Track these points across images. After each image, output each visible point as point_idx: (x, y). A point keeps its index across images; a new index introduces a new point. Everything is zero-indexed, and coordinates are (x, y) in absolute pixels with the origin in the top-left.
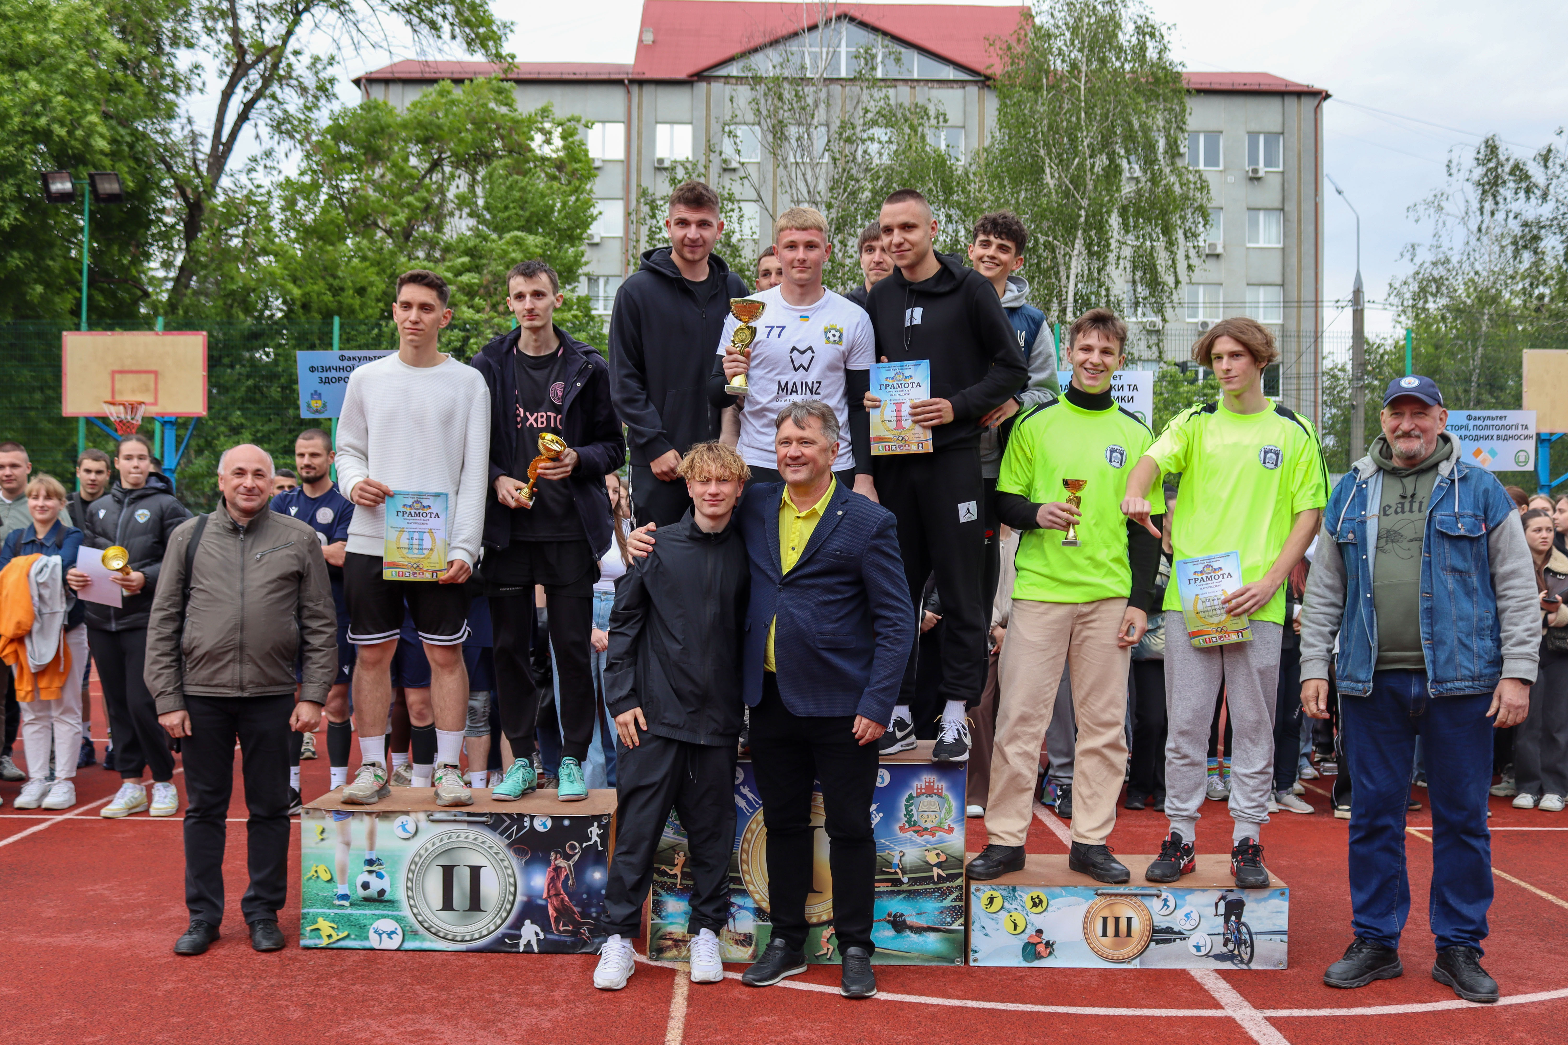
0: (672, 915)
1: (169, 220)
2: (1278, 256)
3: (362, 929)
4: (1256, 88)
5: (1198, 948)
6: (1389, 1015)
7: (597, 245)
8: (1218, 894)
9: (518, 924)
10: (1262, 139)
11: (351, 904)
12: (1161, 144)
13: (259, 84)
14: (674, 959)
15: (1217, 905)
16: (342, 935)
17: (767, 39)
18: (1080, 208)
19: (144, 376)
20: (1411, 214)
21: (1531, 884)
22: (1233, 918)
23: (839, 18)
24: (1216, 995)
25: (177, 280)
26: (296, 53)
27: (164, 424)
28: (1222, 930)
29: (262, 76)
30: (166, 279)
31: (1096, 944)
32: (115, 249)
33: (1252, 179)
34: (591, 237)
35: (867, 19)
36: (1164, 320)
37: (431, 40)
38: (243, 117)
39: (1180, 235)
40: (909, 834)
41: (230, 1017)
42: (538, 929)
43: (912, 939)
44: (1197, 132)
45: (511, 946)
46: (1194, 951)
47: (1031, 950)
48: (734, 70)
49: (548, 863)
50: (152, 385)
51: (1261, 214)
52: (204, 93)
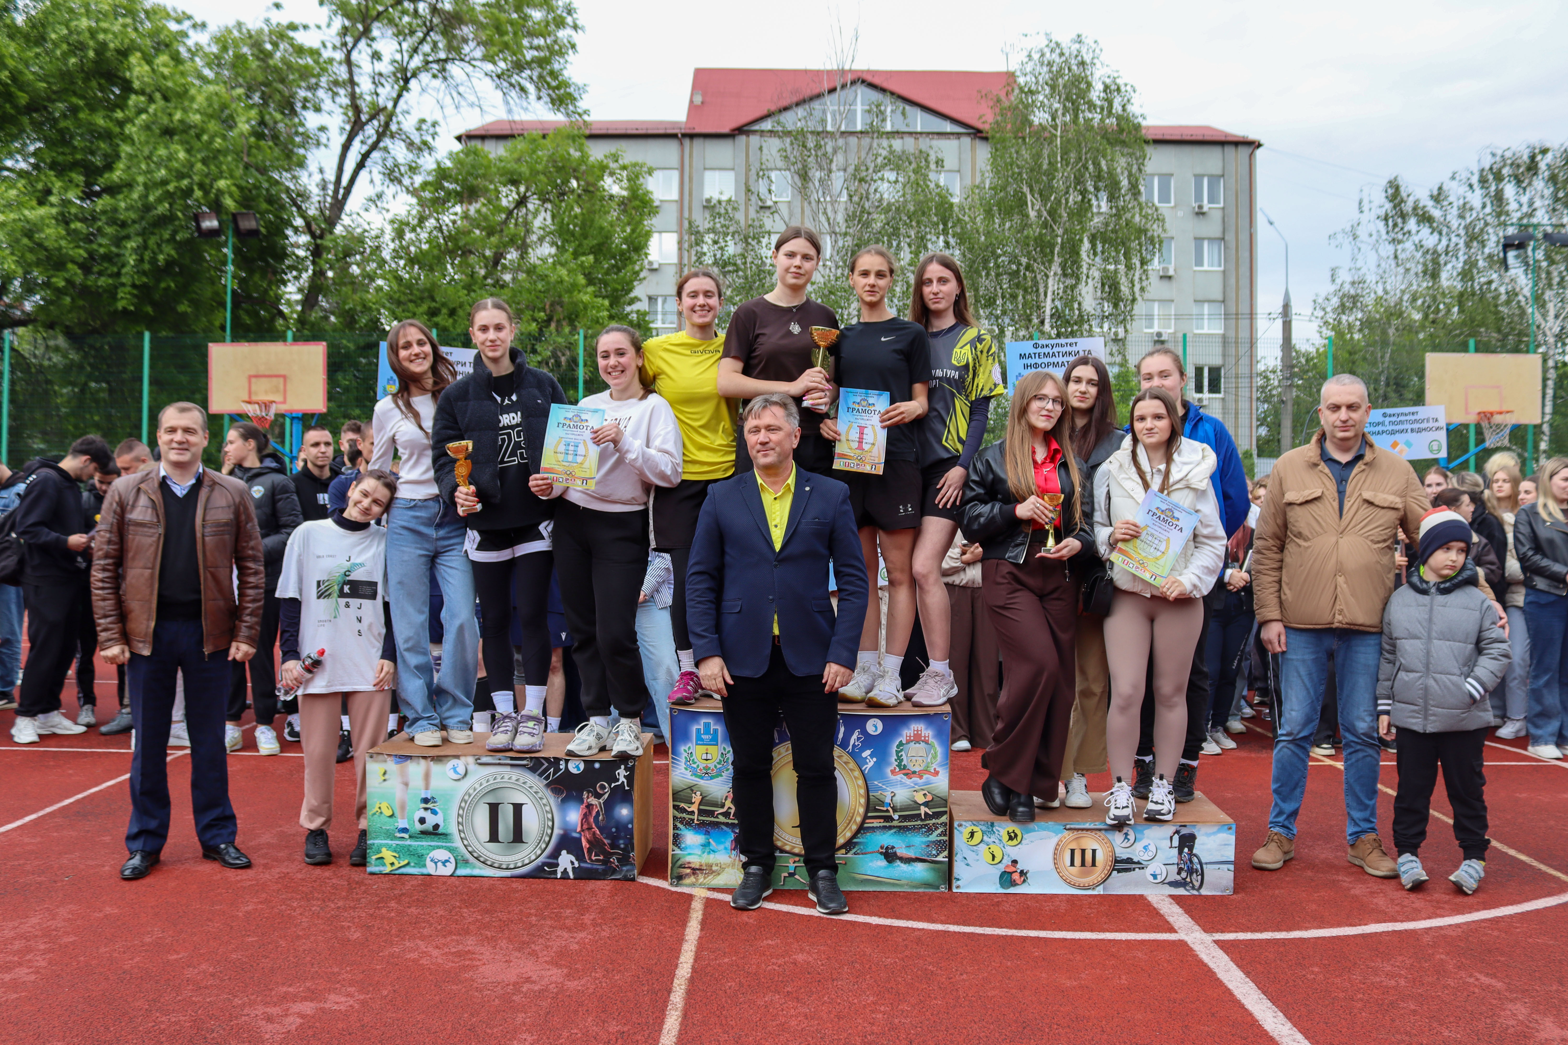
0: (691, 847)
1: (300, 252)
2: (1220, 276)
3: (420, 858)
4: (1201, 138)
5: (1155, 876)
6: (1324, 938)
7: (655, 270)
8: (1172, 829)
9: (555, 854)
10: (1205, 180)
11: (410, 837)
12: (1125, 183)
13: (375, 138)
14: (693, 885)
15: (1171, 838)
16: (403, 863)
17: (795, 99)
18: (1057, 236)
19: (275, 380)
20: (1332, 241)
22: (1186, 850)
23: (853, 81)
24: (1171, 919)
25: (305, 302)
26: (405, 115)
27: (292, 418)
28: (1176, 861)
29: (376, 131)
31: (1065, 873)
32: (257, 276)
33: (1198, 214)
34: (651, 263)
35: (876, 81)
37: (519, 100)
38: (361, 165)
40: (900, 777)
41: (298, 937)
42: (573, 859)
43: (901, 869)
44: (1153, 175)
45: (551, 873)
46: (1151, 879)
47: (1007, 878)
48: (767, 125)
49: (581, 801)
50: (281, 387)
51: (1206, 243)
52: (328, 147)
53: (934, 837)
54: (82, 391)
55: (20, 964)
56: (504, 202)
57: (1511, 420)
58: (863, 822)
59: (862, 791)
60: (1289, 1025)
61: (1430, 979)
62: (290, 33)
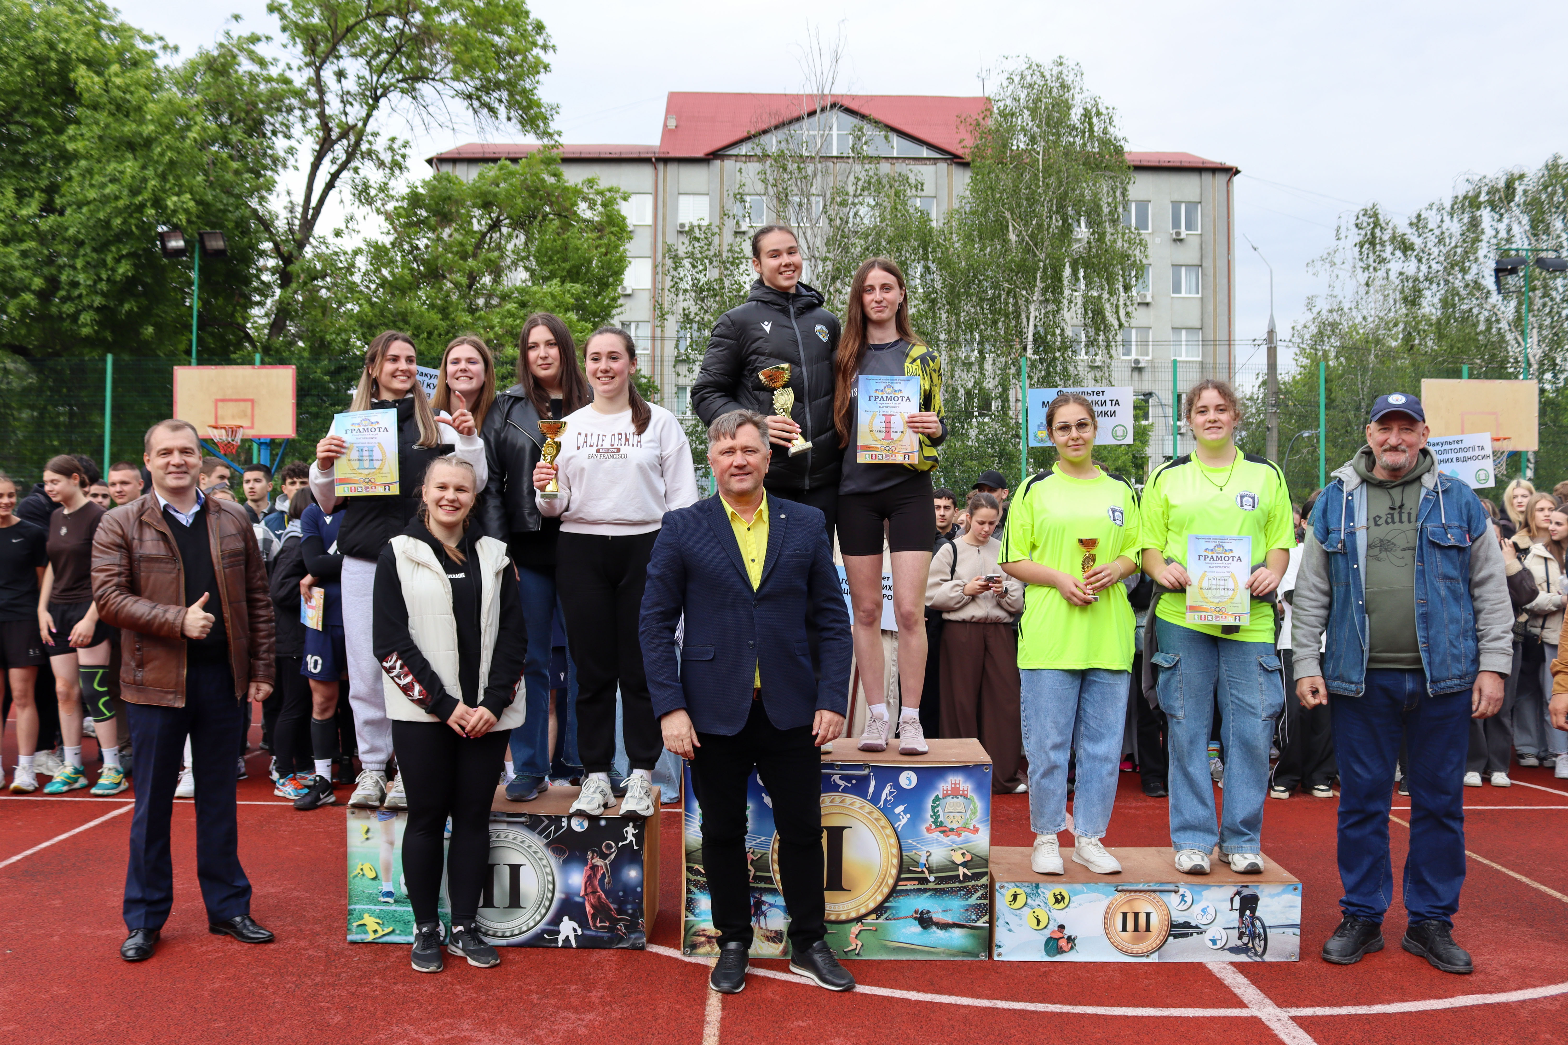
2: (1199, 303)
3: (405, 925)
4: (1178, 164)
5: (1214, 942)
7: (629, 296)
8: (1233, 890)
10: (1183, 207)
11: (396, 901)
13: (344, 158)
14: (708, 955)
15: (1232, 900)
16: (387, 931)
17: (773, 122)
18: (1039, 261)
19: (242, 404)
20: (1310, 269)
21: (1503, 865)
22: (1248, 912)
23: (833, 106)
24: (1238, 992)
25: (273, 325)
26: (375, 134)
27: (260, 444)
28: (1237, 924)
29: (346, 151)
31: (1117, 939)
33: (1175, 240)
34: (624, 289)
35: (854, 106)
37: (490, 120)
38: (330, 185)
40: (937, 835)
41: (271, 1022)
42: (576, 926)
43: (937, 935)
44: (1130, 202)
45: (550, 941)
46: (1210, 944)
47: (1053, 945)
48: (744, 149)
49: (585, 862)
50: (249, 411)
51: (1183, 270)
52: (296, 168)
53: (973, 900)
54: (42, 415)
56: (476, 227)
58: (896, 884)
59: (895, 851)
62: (252, 46)
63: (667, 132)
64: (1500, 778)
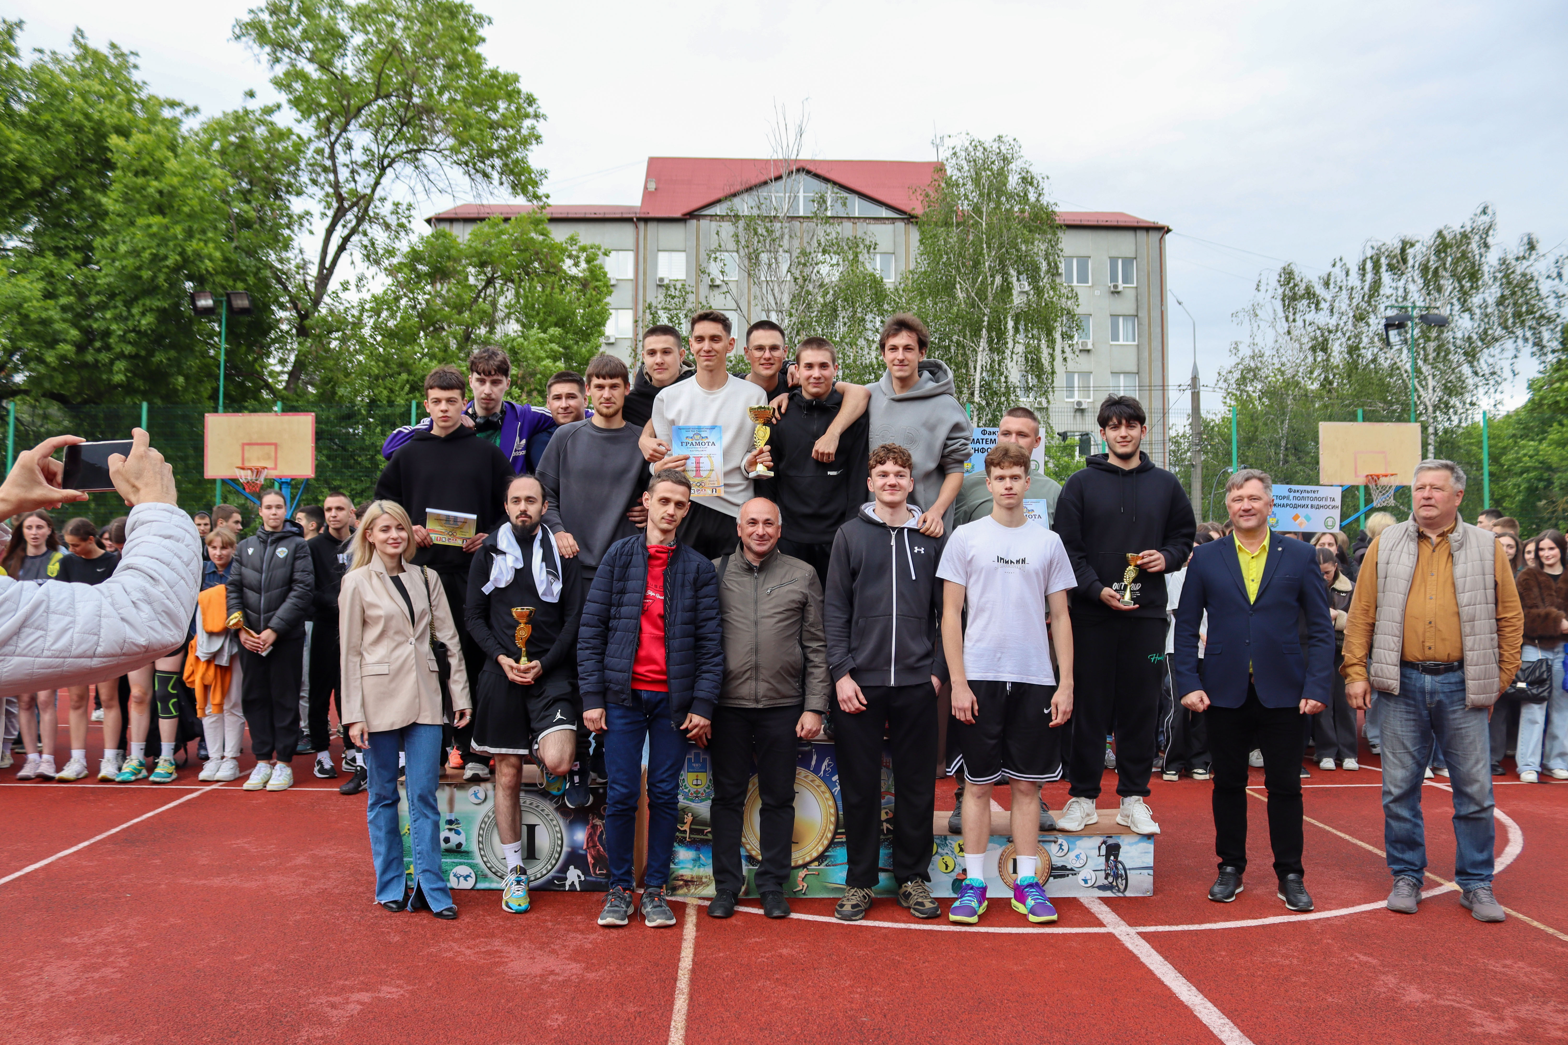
0: (683, 862)
1: (285, 327)
2: (1135, 350)
4: (1115, 224)
5: (1086, 881)
8: (1100, 840)
9: (564, 869)
10: (1120, 262)
12: (1044, 266)
13: (354, 222)
14: (685, 895)
15: (1099, 848)
17: (743, 187)
18: (984, 315)
19: (267, 447)
22: (1112, 858)
23: (798, 170)
24: (1100, 917)
25: (291, 374)
26: (382, 200)
28: (1103, 867)
29: (357, 217)
30: (283, 372)
31: (1009, 879)
32: (243, 349)
33: (1113, 293)
34: (608, 338)
35: (819, 171)
36: (1048, 402)
37: (485, 187)
38: (342, 248)
39: (1057, 336)
41: (345, 941)
42: (580, 873)
44: (1072, 257)
45: (560, 886)
46: (1082, 883)
47: (958, 885)
48: (718, 210)
49: (587, 823)
50: (273, 454)
51: (1121, 320)
52: (311, 232)
55: (105, 965)
56: (472, 283)
57: (1396, 482)
58: (834, 837)
59: (833, 811)
60: (1201, 996)
61: (1318, 959)
62: (268, 118)
63: (647, 194)
64: (1350, 763)
